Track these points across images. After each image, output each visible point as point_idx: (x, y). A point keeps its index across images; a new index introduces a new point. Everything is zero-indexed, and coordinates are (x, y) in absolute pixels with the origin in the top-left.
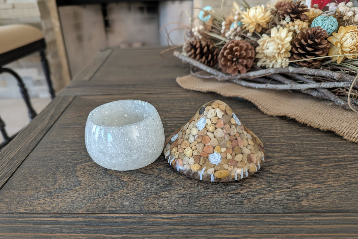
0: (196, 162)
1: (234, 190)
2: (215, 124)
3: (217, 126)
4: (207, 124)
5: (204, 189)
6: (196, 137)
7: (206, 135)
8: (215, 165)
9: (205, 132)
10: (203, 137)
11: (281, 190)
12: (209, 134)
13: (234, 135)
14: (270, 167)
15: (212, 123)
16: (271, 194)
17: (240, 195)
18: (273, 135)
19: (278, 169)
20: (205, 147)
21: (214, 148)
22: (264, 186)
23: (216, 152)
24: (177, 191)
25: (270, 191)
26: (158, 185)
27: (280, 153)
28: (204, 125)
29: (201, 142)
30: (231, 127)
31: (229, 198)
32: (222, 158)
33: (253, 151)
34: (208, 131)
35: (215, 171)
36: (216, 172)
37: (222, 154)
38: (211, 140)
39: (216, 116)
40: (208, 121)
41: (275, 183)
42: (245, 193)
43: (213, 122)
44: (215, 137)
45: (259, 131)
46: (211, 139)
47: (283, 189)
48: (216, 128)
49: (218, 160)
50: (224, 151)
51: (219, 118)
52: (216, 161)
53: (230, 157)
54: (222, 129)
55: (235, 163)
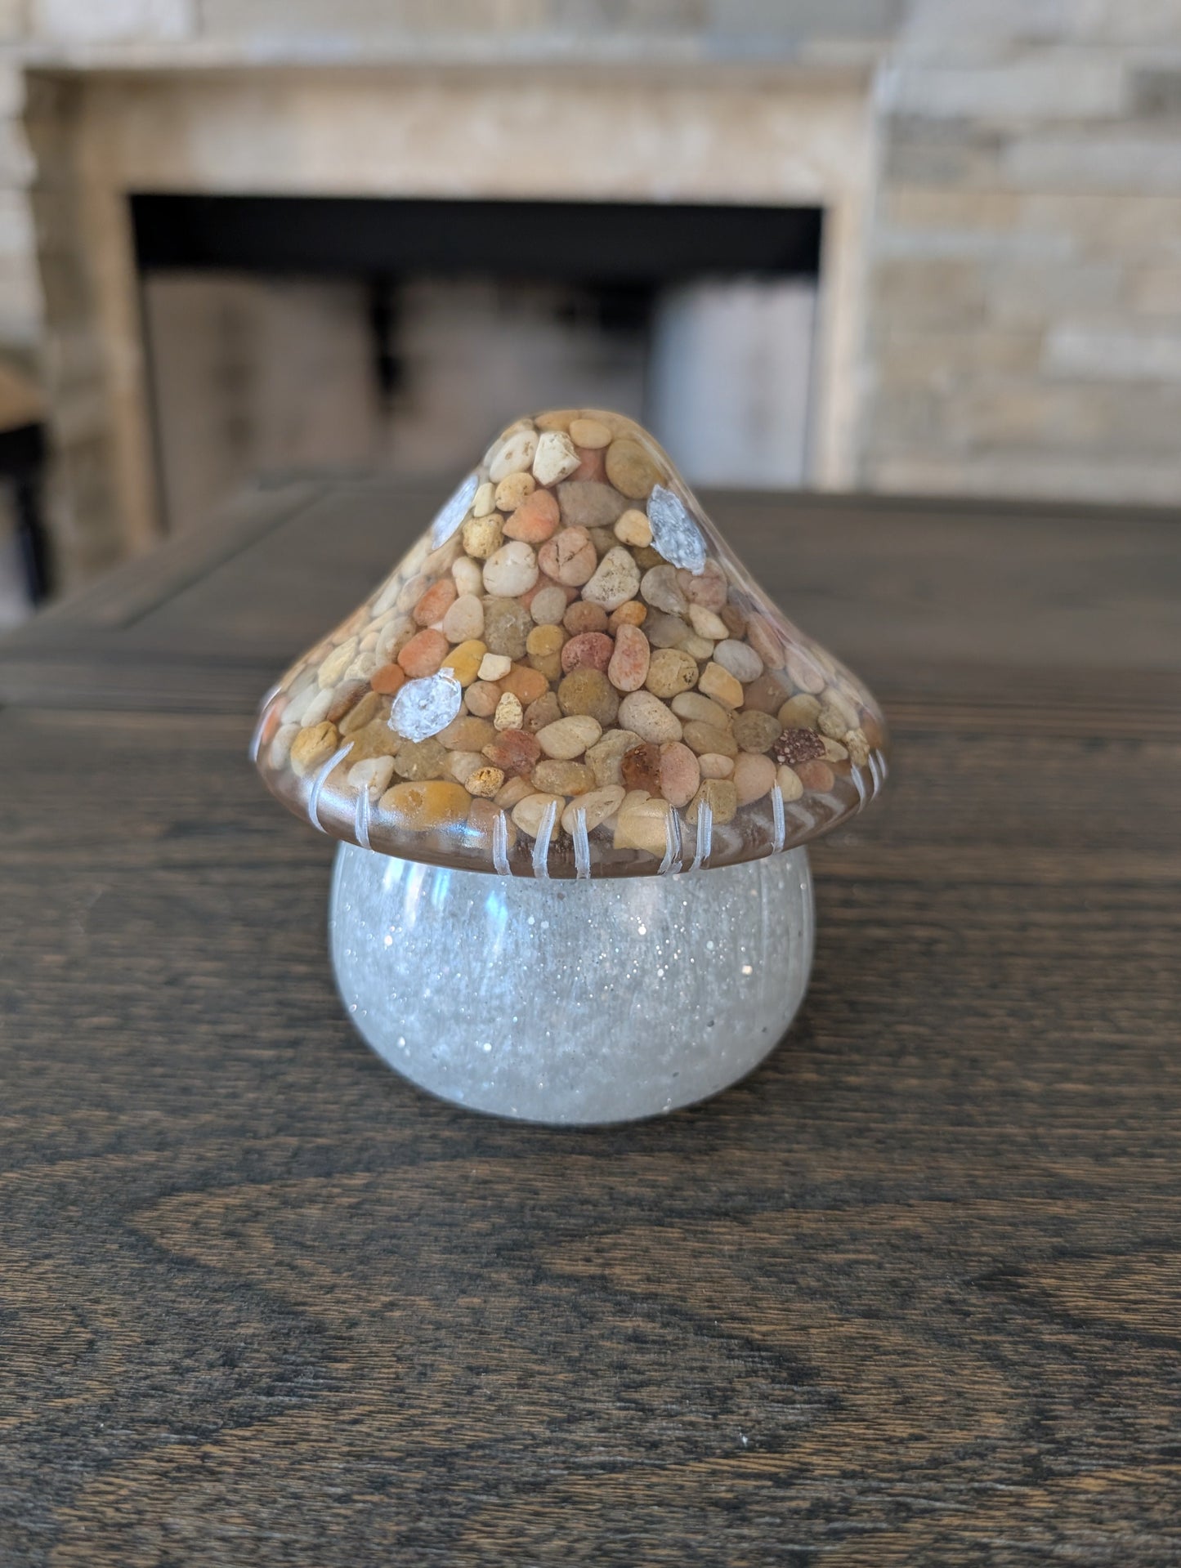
1: (773, 1444)
2: (506, 514)
3: (510, 528)
4: (471, 514)
5: (552, 1423)
8: (408, 742)
9: (445, 559)
11: (1115, 1475)
12: (460, 568)
13: (610, 607)
14: (1068, 1268)
15: (494, 510)
16: (1039, 1500)
17: (802, 1496)
18: (1120, 1031)
19: (1122, 1283)
21: (449, 649)
22: (993, 1425)
23: (451, 673)
24: (355, 1422)
25: (1038, 1475)
26: (230, 1361)
27: (1150, 1162)
30: (602, 553)
31: (718, 1519)
32: (465, 713)
34: (461, 553)
35: (394, 779)
37: (473, 689)
38: (456, 604)
39: (529, 469)
40: (481, 497)
41: (1076, 1403)
42: (846, 1475)
43: (498, 504)
44: (481, 590)
45: (1034, 994)
46: (455, 598)
47: (1134, 1460)
48: (503, 540)
49: (437, 716)
50: (496, 676)
51: (538, 485)
52: (424, 722)
53: (512, 718)
54: (536, 547)
55: (526, 760)
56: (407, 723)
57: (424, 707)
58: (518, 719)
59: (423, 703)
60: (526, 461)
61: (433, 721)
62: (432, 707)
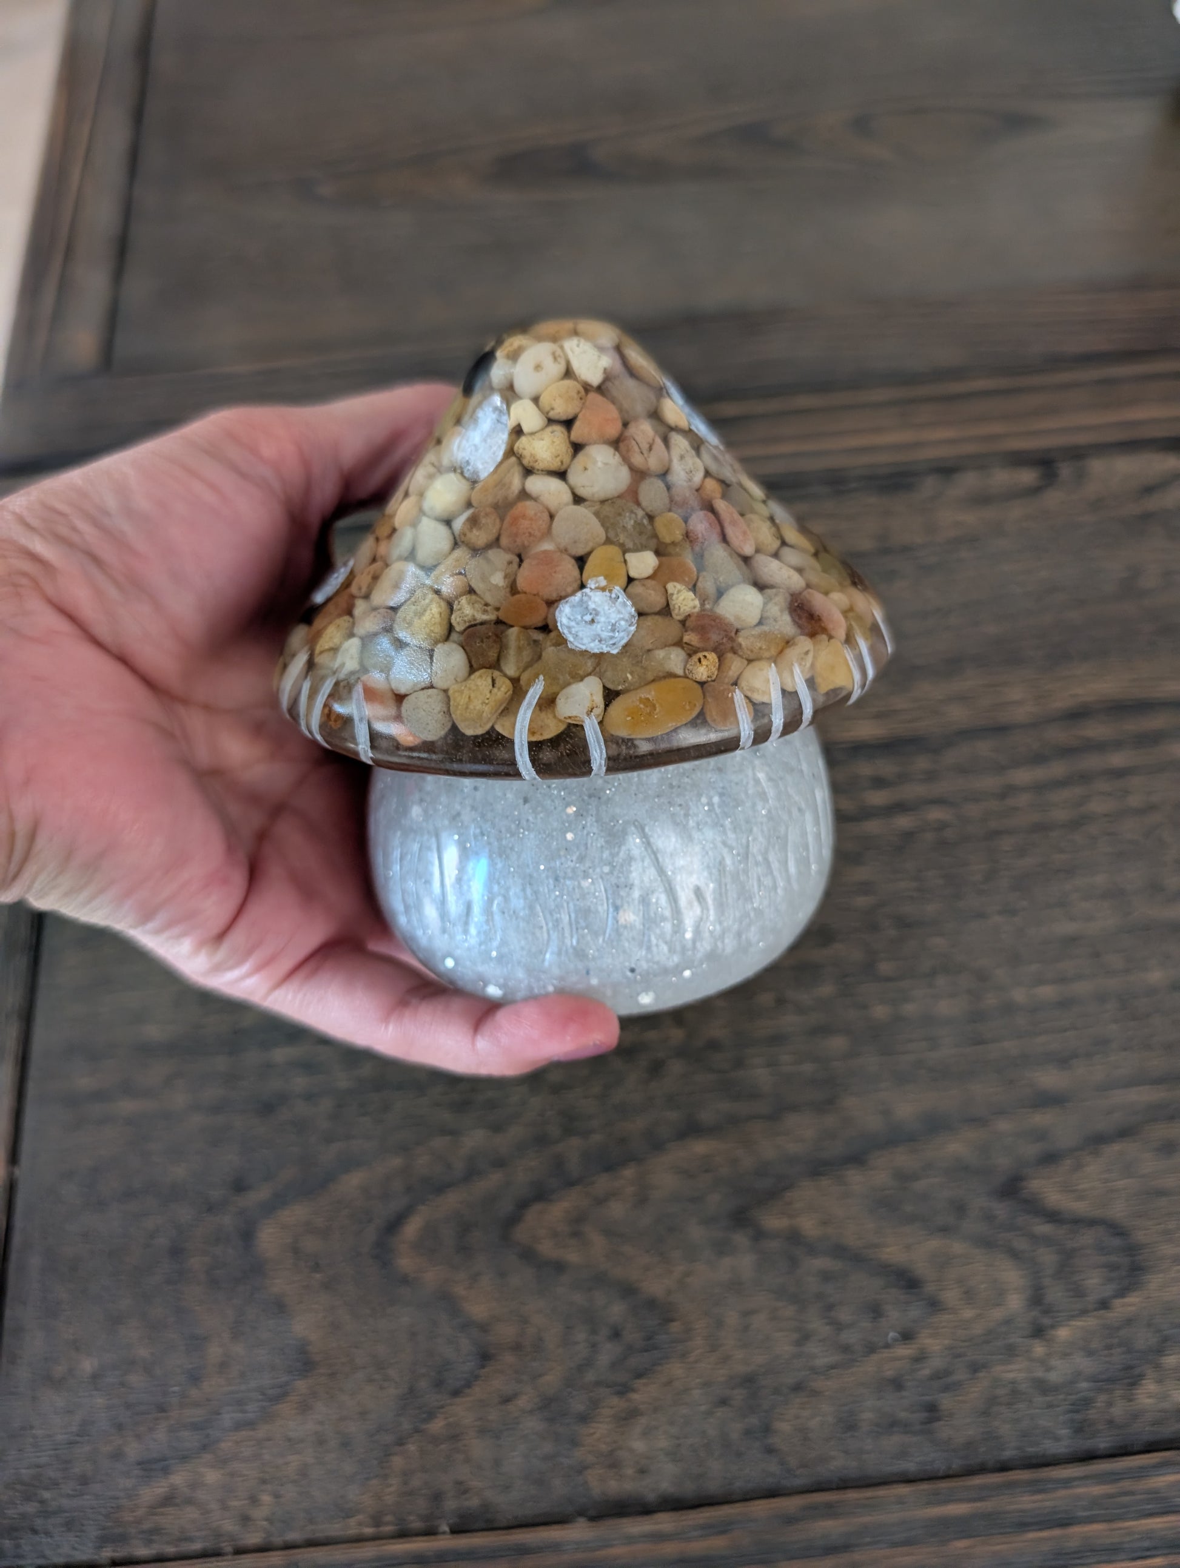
0: (475, 666)
2: (568, 424)
3: (578, 434)
4: (518, 431)
6: (459, 524)
7: (524, 495)
8: (600, 657)
9: (516, 482)
10: (503, 508)
12: (537, 485)
13: (695, 485)
15: (551, 421)
20: (525, 565)
21: (581, 561)
23: (602, 582)
28: (502, 439)
29: (496, 543)
30: (666, 441)
32: (641, 614)
33: (814, 579)
34: (528, 472)
35: (610, 695)
36: (617, 705)
37: (636, 588)
38: (556, 519)
39: (568, 373)
40: (526, 414)
43: (552, 414)
44: (578, 500)
46: (552, 517)
48: (577, 448)
49: (613, 625)
50: (649, 571)
51: (587, 388)
52: (605, 635)
53: (691, 604)
54: (616, 443)
55: (726, 636)
56: (585, 641)
57: (593, 621)
58: (697, 603)
59: (588, 618)
60: (560, 368)
61: (613, 630)
62: (602, 619)
